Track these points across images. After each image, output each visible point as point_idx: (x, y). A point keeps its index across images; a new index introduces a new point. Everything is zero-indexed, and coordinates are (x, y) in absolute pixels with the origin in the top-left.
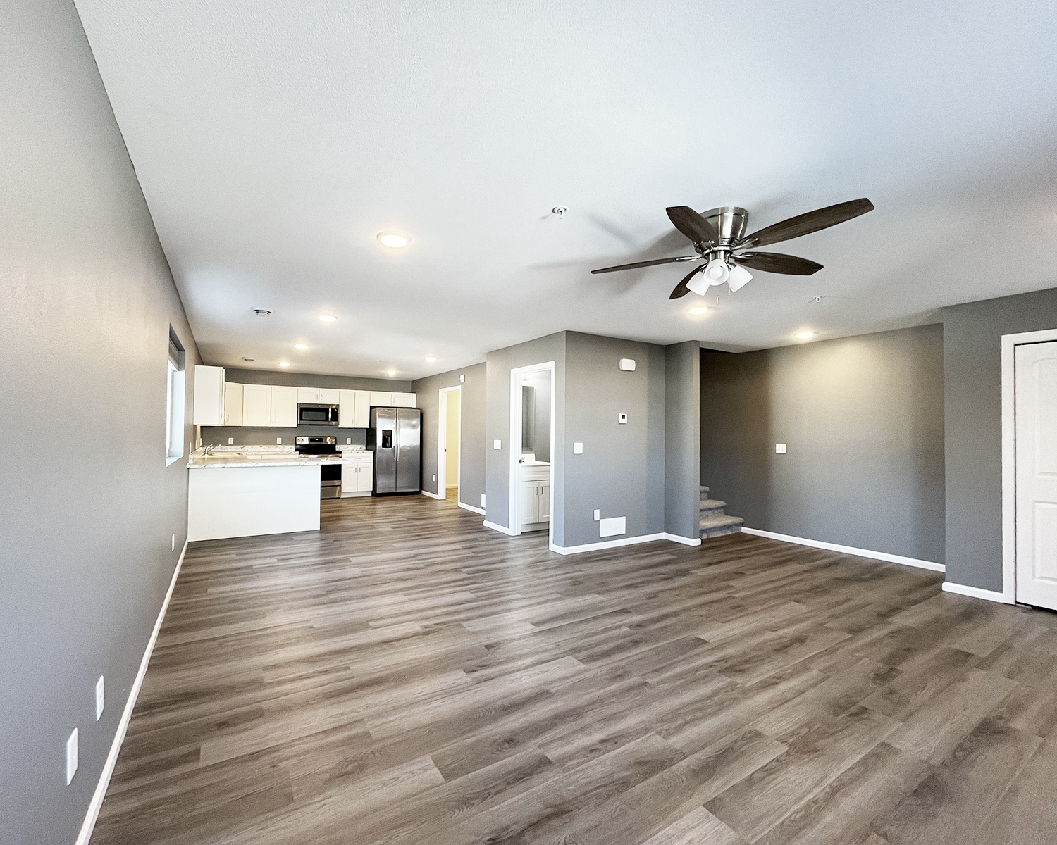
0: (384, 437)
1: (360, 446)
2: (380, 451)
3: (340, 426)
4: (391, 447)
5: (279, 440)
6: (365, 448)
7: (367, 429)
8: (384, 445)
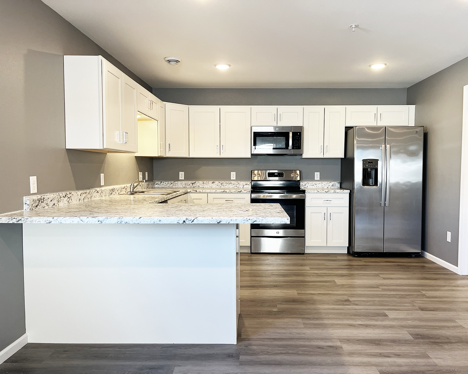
0: (365, 171)
1: (333, 183)
2: (360, 190)
3: (304, 156)
4: (376, 183)
5: (233, 175)
6: (339, 185)
7: (342, 159)
8: (365, 182)
